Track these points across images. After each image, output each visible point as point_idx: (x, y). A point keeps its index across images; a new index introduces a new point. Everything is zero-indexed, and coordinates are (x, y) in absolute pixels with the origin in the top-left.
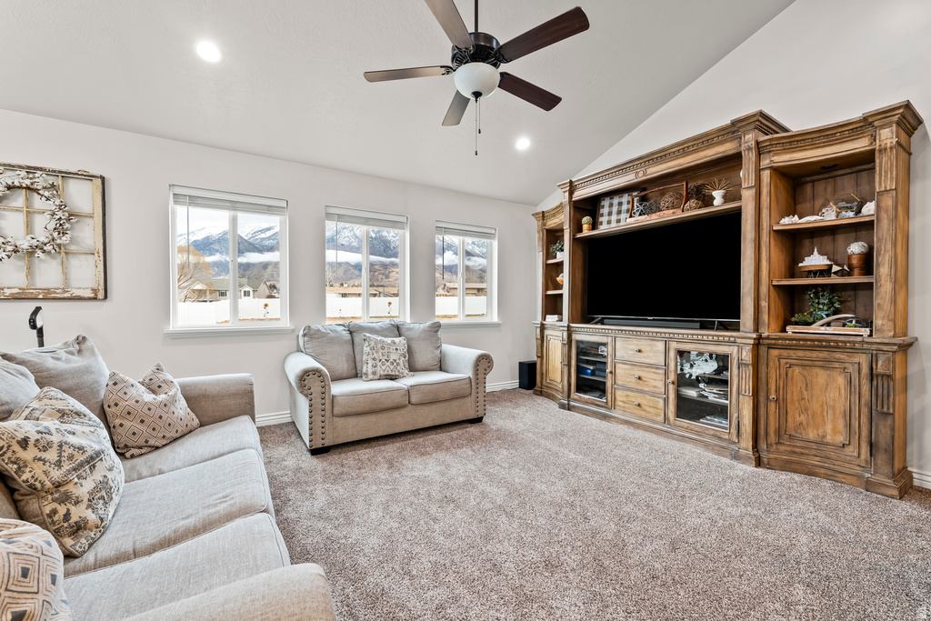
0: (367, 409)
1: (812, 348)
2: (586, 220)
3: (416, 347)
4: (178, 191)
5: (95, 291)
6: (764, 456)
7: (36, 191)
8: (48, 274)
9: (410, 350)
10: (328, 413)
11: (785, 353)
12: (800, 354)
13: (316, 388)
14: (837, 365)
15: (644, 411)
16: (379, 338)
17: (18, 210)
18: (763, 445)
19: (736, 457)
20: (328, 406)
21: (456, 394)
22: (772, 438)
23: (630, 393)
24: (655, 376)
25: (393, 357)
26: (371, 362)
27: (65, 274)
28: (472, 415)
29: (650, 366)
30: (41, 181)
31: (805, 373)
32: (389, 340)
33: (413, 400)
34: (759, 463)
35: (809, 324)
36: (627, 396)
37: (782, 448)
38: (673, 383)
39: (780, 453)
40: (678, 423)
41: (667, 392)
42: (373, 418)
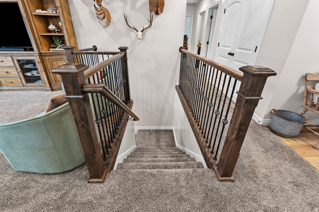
1: (56, 55)
6: (54, 88)
11: (50, 57)
12: (54, 57)
14: (63, 60)
15: (14, 84)
18: (53, 85)
19: (47, 90)
22: (54, 82)
23: (6, 79)
24: (13, 71)
29: (9, 67)
31: (56, 63)
34: (52, 90)
35: (55, 48)
36: (5, 80)
37: (57, 85)
38: (20, 72)
39: (57, 86)
40: (27, 85)
41: (19, 75)
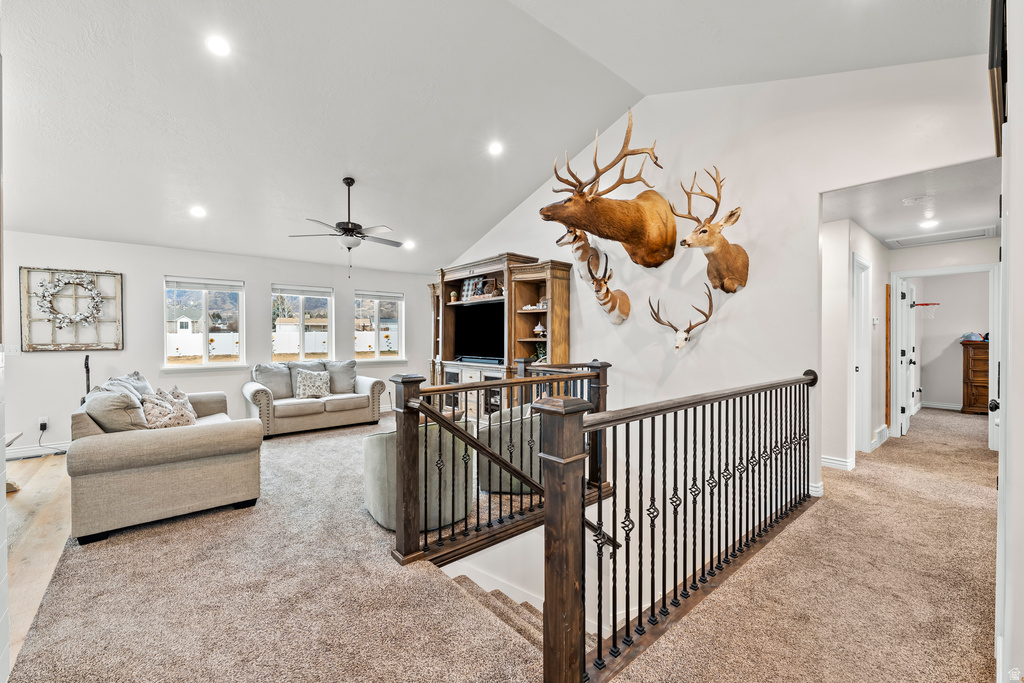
0: (296, 413)
2: (453, 293)
3: (336, 377)
4: (168, 279)
5: (117, 345)
7: (82, 285)
8: (87, 335)
9: (331, 380)
10: (271, 415)
13: (264, 401)
15: (473, 412)
16: (309, 372)
17: (70, 297)
20: (271, 411)
21: (358, 407)
25: (317, 384)
26: (302, 387)
27: (98, 334)
28: (370, 420)
30: (86, 278)
32: (316, 373)
33: (327, 409)
42: (300, 419)
